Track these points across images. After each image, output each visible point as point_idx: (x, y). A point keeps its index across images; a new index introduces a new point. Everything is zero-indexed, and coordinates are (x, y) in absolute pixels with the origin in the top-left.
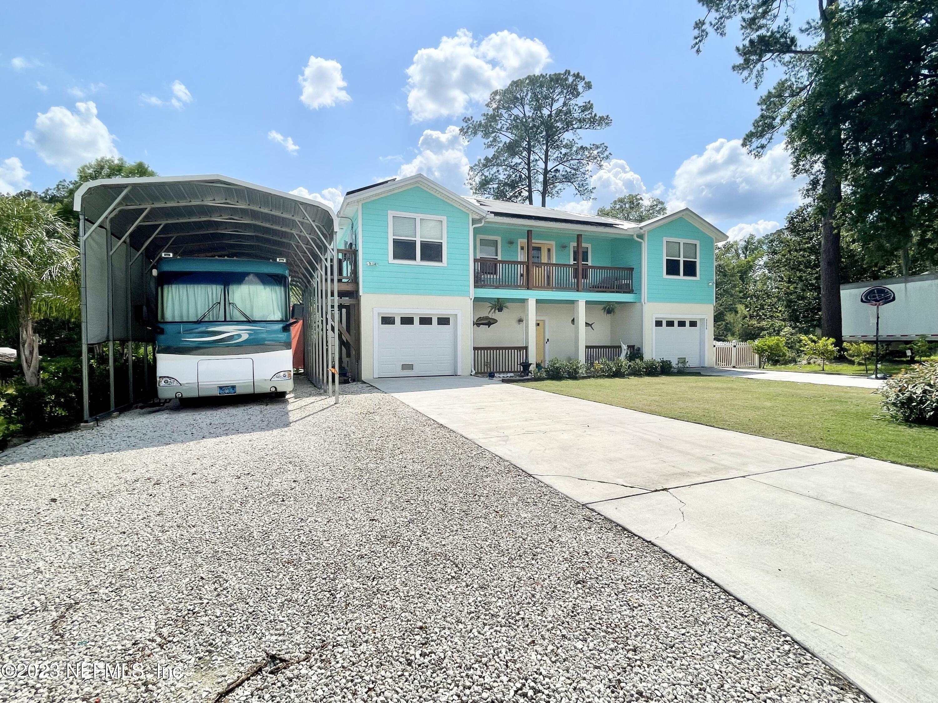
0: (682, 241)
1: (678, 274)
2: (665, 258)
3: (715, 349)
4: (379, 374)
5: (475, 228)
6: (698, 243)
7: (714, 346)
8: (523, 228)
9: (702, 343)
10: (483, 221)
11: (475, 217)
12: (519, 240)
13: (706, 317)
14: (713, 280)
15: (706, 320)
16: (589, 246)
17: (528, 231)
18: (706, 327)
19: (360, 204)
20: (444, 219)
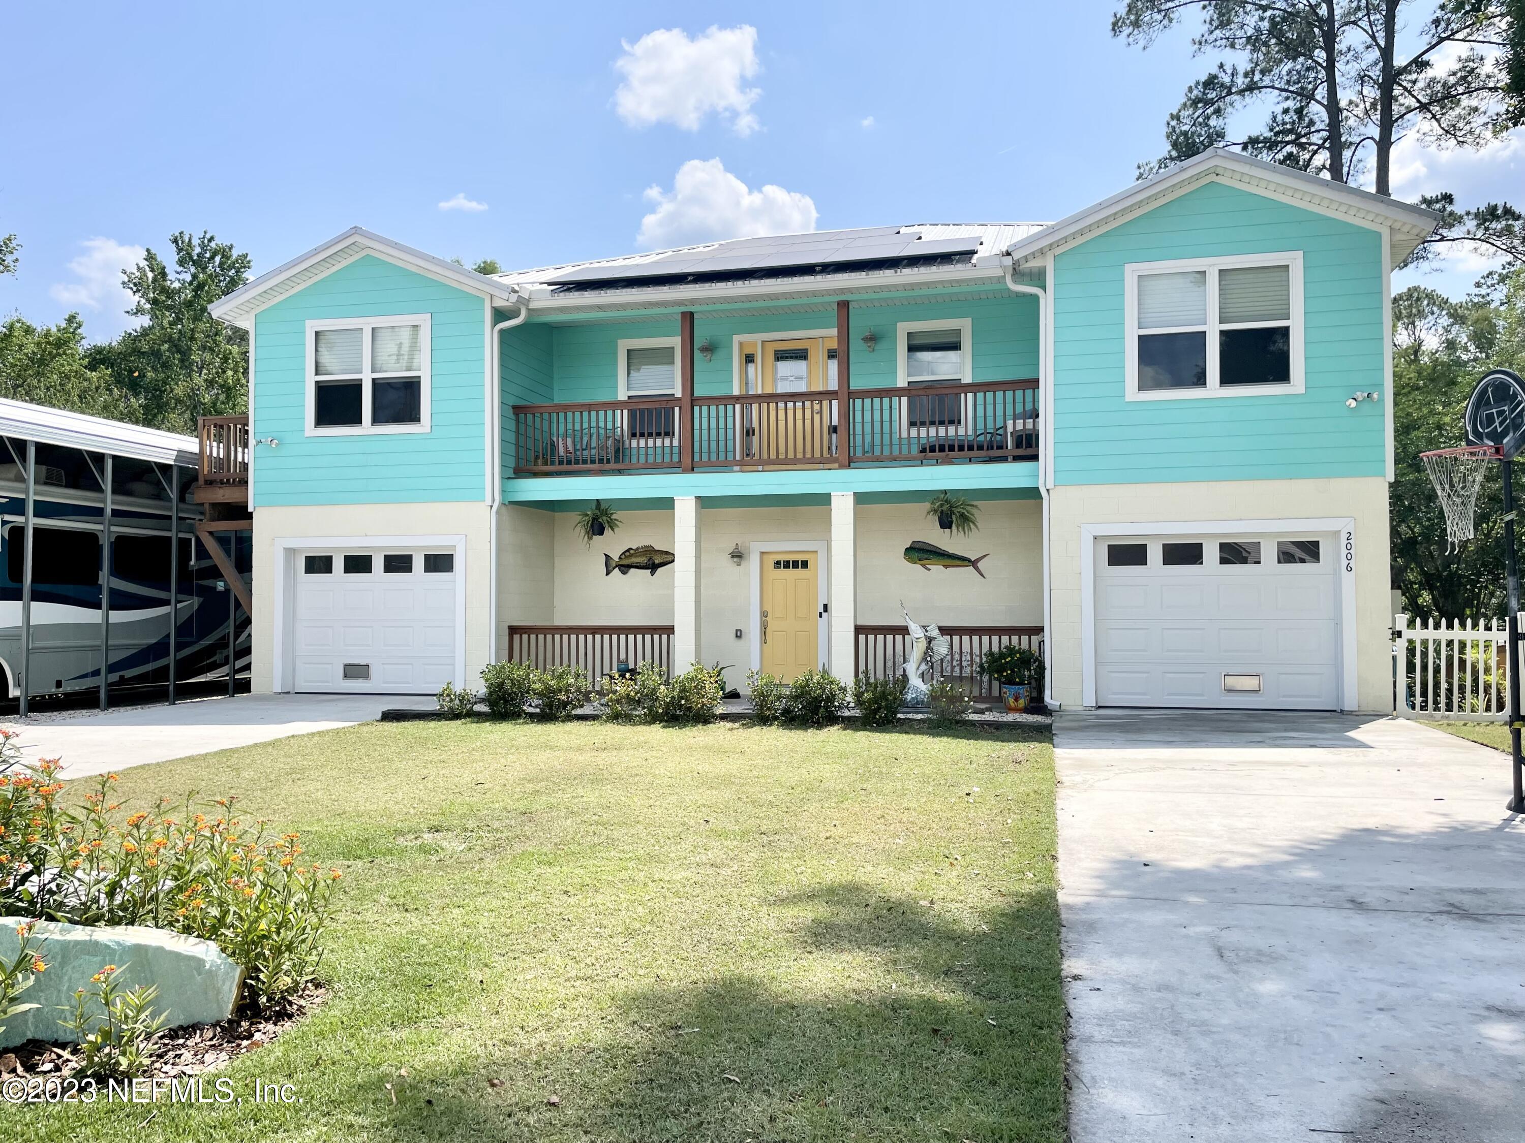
0: (1213, 265)
1: (1200, 380)
2: (1132, 332)
3: (1401, 645)
4: (294, 685)
5: (502, 332)
6: (1295, 261)
7: (1399, 634)
8: (663, 310)
9: (1338, 624)
10: (528, 310)
11: (499, 303)
12: (736, 339)
13: (1343, 526)
14: (1380, 386)
15: (1344, 536)
16: (965, 325)
17: (683, 314)
18: (1344, 562)
19: (252, 315)
20: (424, 320)
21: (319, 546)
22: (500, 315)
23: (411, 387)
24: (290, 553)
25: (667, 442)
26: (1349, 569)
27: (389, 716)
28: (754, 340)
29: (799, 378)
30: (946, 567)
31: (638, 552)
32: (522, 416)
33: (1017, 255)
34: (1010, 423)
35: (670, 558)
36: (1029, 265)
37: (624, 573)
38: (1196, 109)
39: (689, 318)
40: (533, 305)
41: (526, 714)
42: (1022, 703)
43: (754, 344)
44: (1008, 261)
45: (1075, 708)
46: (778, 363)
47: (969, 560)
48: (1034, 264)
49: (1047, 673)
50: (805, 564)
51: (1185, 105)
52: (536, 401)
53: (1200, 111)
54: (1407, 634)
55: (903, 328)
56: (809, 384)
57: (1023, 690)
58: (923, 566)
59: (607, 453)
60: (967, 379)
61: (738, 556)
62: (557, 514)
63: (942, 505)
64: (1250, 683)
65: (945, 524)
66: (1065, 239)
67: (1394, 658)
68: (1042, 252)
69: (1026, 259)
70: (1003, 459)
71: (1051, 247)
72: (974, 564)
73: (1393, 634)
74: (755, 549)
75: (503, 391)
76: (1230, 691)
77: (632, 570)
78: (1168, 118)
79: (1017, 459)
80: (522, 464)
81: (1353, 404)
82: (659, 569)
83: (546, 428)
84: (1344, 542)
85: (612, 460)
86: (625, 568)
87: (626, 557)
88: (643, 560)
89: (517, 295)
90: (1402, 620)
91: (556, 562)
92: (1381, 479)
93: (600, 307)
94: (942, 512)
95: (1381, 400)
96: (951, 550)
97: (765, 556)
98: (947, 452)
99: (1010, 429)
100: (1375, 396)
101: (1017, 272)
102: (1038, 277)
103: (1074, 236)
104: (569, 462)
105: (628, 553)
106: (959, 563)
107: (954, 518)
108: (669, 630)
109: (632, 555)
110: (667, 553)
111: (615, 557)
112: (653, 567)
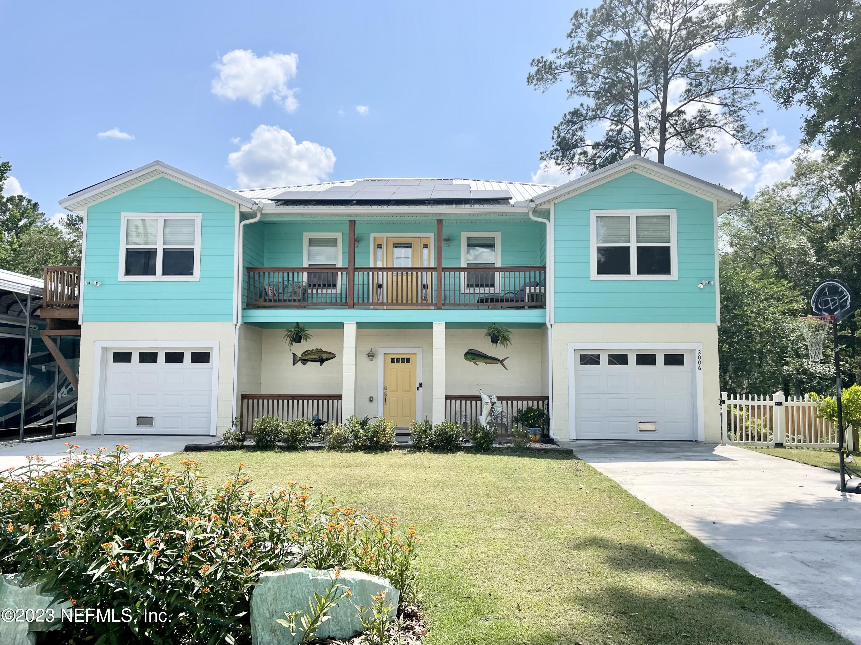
0: (633, 214)
1: (627, 271)
2: (594, 245)
3: (725, 407)
4: (103, 430)
5: (245, 226)
6: (673, 214)
7: (723, 402)
8: (338, 218)
9: (694, 396)
10: (262, 214)
11: (244, 209)
12: (372, 235)
13: (697, 347)
14: (713, 278)
15: (697, 352)
16: (497, 235)
17: (350, 221)
18: (698, 365)
19: (86, 208)
20: (198, 217)
21: (122, 346)
22: (244, 216)
23: (189, 255)
24: (105, 349)
25: (334, 291)
26: (700, 369)
27: (189, 449)
28: (382, 237)
29: (407, 258)
30: (486, 363)
31: (312, 352)
32: (252, 273)
33: (537, 202)
34: (527, 289)
35: (332, 356)
36: (541, 207)
37: (304, 364)
38: (569, 125)
39: (353, 224)
40: (264, 212)
41: (278, 446)
42: (538, 437)
43: (382, 239)
44: (533, 205)
45: (565, 440)
46: (395, 249)
47: (499, 360)
48: (544, 207)
49: (551, 421)
50: (408, 361)
51: (562, 123)
52: (257, 265)
53: (570, 127)
54: (728, 402)
55: (464, 235)
56: (412, 262)
57: (538, 431)
58: (475, 363)
59: (299, 296)
60: (498, 265)
61: (371, 355)
62: (264, 330)
63: (493, 331)
64: (651, 427)
65: (495, 340)
66: (561, 196)
67: (721, 414)
68: (549, 201)
69: (541, 204)
70: (523, 307)
71: (553, 199)
72: (501, 362)
73: (721, 402)
74: (381, 352)
75: (244, 260)
76: (641, 431)
77: (309, 362)
78: (553, 129)
79: (530, 307)
80: (251, 301)
81: (702, 286)
82: (325, 363)
83: (261, 281)
84: (697, 355)
85: (301, 301)
86: (304, 361)
87: (306, 355)
88: (316, 357)
89: (257, 206)
90: (725, 394)
91: (263, 357)
92: (714, 324)
93: (303, 215)
94: (493, 335)
95: (714, 285)
96: (489, 354)
97: (386, 356)
98: (495, 303)
99: (527, 291)
100: (712, 283)
101: (535, 211)
102: (546, 214)
103: (565, 194)
104: (275, 301)
105: (306, 353)
106: (494, 361)
107: (500, 337)
108: (340, 397)
109: (309, 354)
110: (330, 353)
111: (299, 355)
112: (322, 361)
